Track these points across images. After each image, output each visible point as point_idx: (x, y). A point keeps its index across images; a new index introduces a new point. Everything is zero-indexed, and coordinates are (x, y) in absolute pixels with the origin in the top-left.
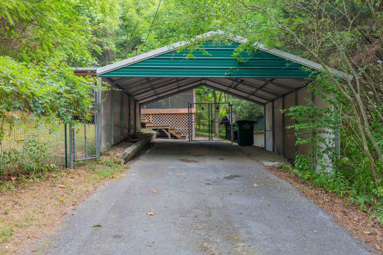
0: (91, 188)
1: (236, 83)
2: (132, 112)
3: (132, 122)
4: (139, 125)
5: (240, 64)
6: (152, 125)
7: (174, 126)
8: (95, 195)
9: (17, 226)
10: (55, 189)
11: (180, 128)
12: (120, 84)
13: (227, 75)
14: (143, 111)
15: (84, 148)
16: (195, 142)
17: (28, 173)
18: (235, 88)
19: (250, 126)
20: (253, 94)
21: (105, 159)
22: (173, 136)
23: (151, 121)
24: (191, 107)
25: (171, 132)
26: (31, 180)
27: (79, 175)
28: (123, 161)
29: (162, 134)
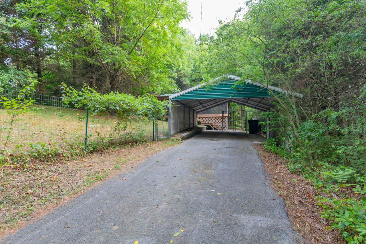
0: (161, 149)
1: (246, 100)
2: (191, 116)
3: (192, 121)
4: (196, 123)
5: (238, 91)
6: (204, 123)
7: (216, 123)
8: (162, 152)
9: (128, 160)
10: (146, 149)
11: (219, 125)
12: (183, 102)
13: (231, 97)
14: (199, 116)
15: (163, 133)
16: (226, 132)
17: (136, 142)
18: (247, 102)
19: (256, 123)
20: (257, 105)
21: (173, 138)
22: (215, 129)
23: (204, 121)
24: (224, 113)
25: (214, 126)
26: (137, 145)
27: (159, 144)
28: (181, 139)
29: (209, 128)
